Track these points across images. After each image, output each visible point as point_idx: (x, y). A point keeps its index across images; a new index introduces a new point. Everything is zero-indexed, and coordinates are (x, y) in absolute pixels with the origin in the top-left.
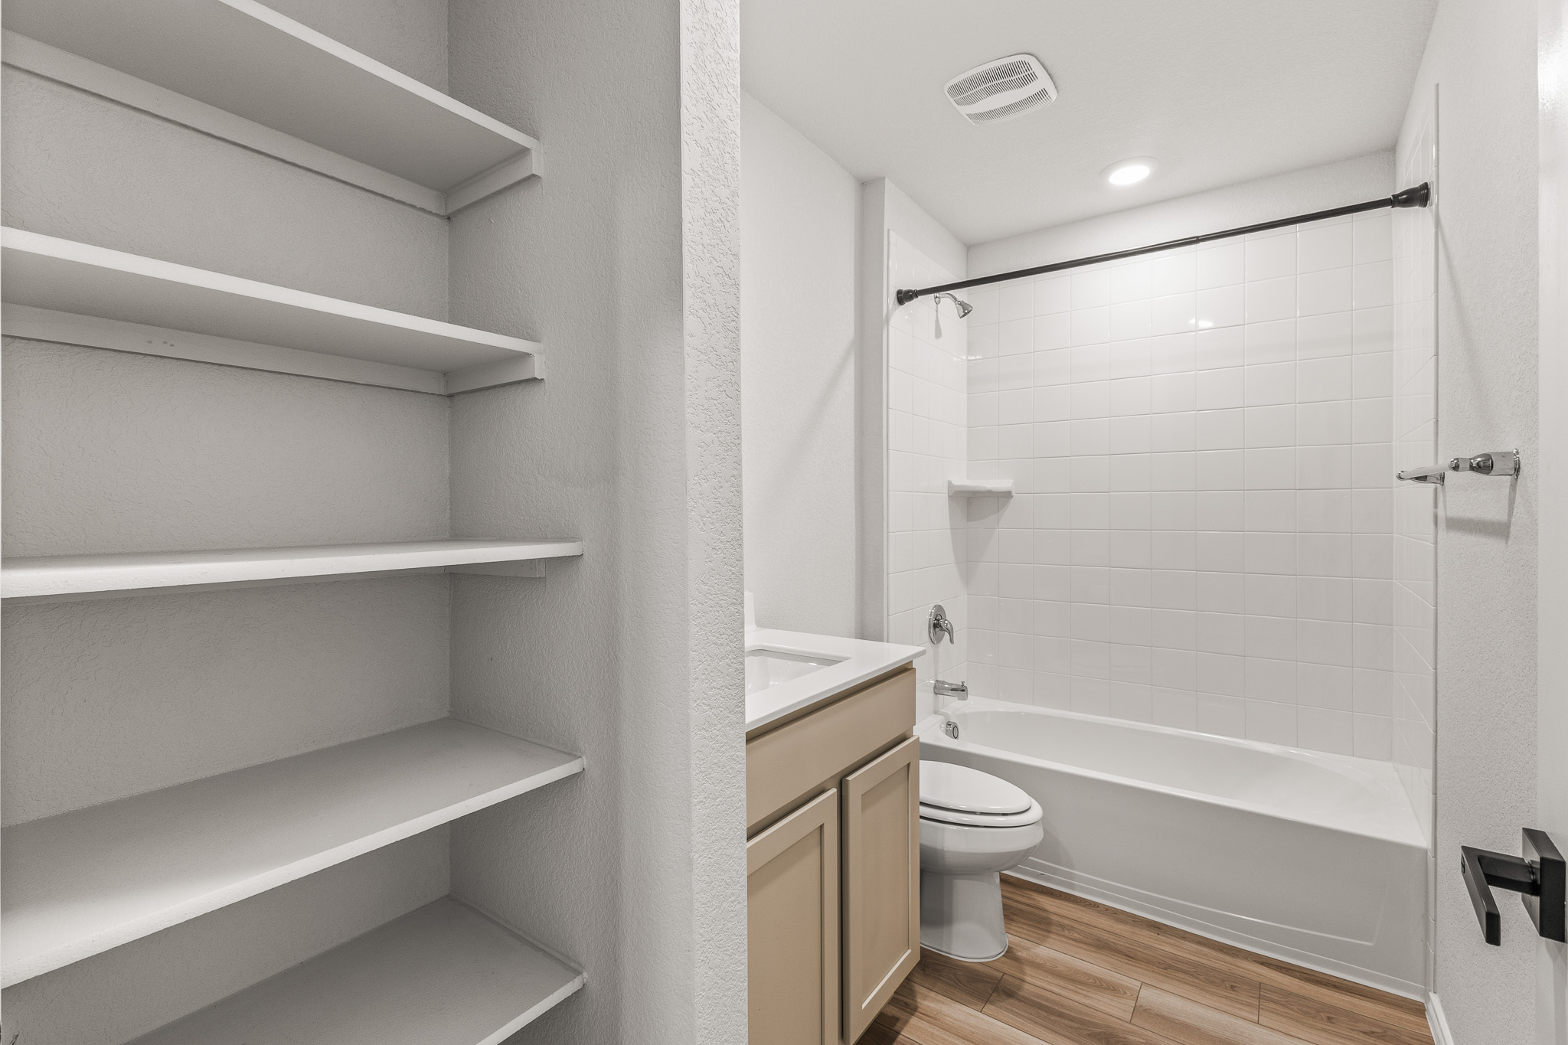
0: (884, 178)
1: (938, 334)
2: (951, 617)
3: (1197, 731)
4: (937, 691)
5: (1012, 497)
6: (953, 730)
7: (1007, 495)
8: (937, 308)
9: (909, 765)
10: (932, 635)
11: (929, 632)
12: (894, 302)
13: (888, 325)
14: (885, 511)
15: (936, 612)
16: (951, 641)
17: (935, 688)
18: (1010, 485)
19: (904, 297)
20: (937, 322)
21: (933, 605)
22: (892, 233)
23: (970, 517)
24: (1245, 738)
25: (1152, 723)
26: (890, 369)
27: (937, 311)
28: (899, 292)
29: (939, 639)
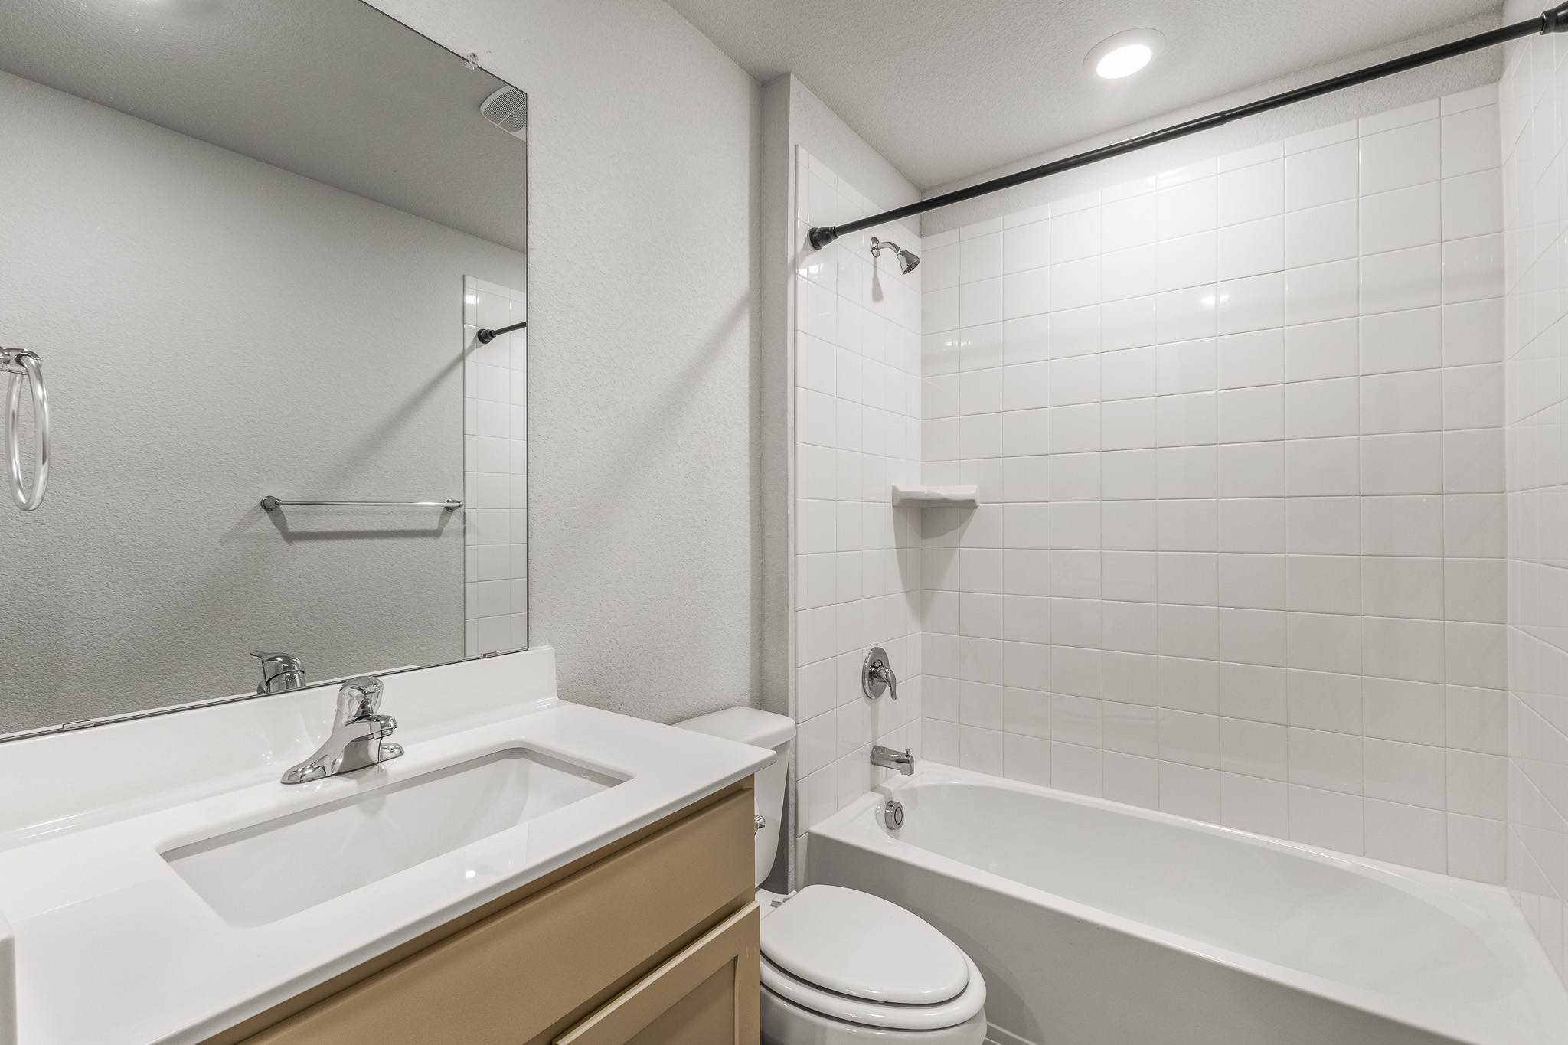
0: (787, 75)
1: (877, 295)
2: (897, 665)
3: (1220, 824)
4: (875, 761)
5: (976, 507)
6: (894, 817)
7: (969, 505)
8: (875, 262)
9: (735, 959)
10: (867, 687)
11: (863, 684)
12: (805, 245)
13: (796, 274)
14: (791, 525)
15: (872, 658)
16: (893, 696)
17: (872, 756)
18: (974, 492)
19: (820, 238)
20: (875, 280)
21: (869, 648)
22: (801, 150)
23: (924, 534)
24: (1289, 839)
25: (1159, 809)
26: (799, 334)
27: (875, 266)
28: (812, 232)
29: (878, 693)
